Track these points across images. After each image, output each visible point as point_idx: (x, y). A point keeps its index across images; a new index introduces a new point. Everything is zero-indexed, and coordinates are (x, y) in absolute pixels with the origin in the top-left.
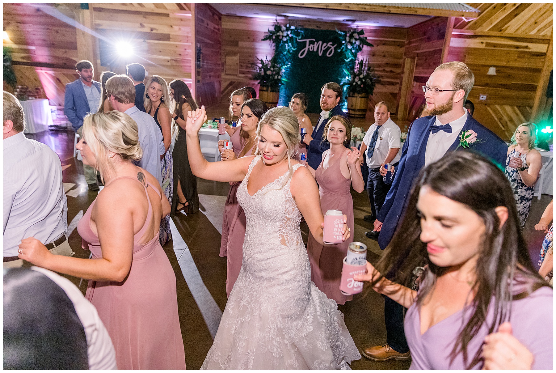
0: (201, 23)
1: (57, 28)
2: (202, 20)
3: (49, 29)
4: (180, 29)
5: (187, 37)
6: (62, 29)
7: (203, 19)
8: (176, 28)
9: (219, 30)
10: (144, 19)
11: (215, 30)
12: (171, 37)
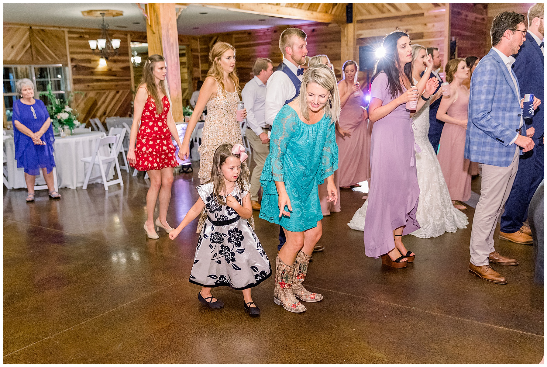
0: (457, 16)
1: (326, 44)
2: (459, 12)
3: (319, 46)
4: (434, 26)
5: (441, 32)
6: (330, 43)
7: (461, 11)
8: (430, 25)
9: (483, 19)
10: (400, 22)
11: (477, 20)
12: (424, 34)
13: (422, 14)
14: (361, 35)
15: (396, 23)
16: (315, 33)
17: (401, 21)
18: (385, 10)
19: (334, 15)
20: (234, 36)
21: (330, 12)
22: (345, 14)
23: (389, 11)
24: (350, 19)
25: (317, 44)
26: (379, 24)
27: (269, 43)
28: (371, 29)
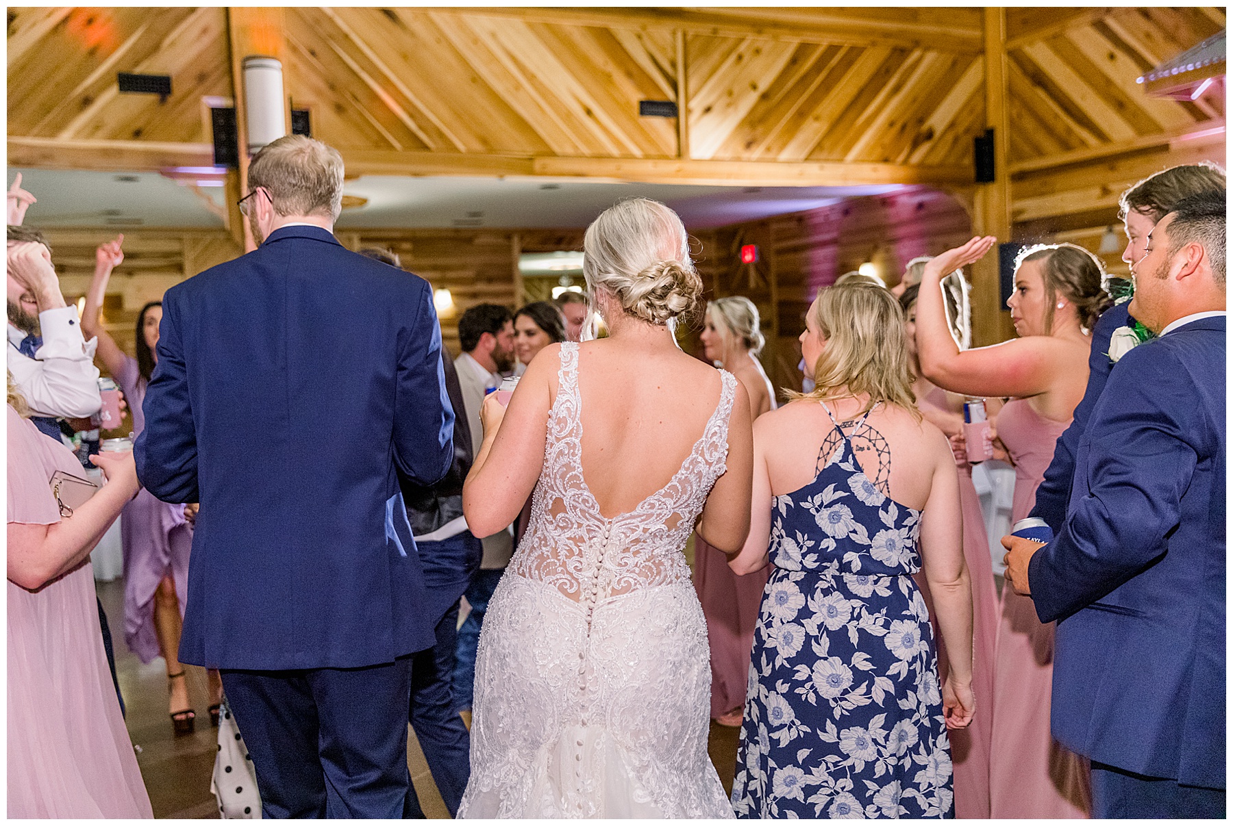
10: (1111, 173)
13: (1165, 148)
14: (1020, 212)
15: (1098, 175)
16: (922, 213)
17: (1112, 169)
18: (1073, 141)
19: (921, 165)
20: (774, 227)
21: (901, 158)
22: (968, 161)
23: (1083, 143)
24: (985, 172)
25: (927, 240)
26: (1060, 180)
27: (834, 242)
28: (1042, 194)
